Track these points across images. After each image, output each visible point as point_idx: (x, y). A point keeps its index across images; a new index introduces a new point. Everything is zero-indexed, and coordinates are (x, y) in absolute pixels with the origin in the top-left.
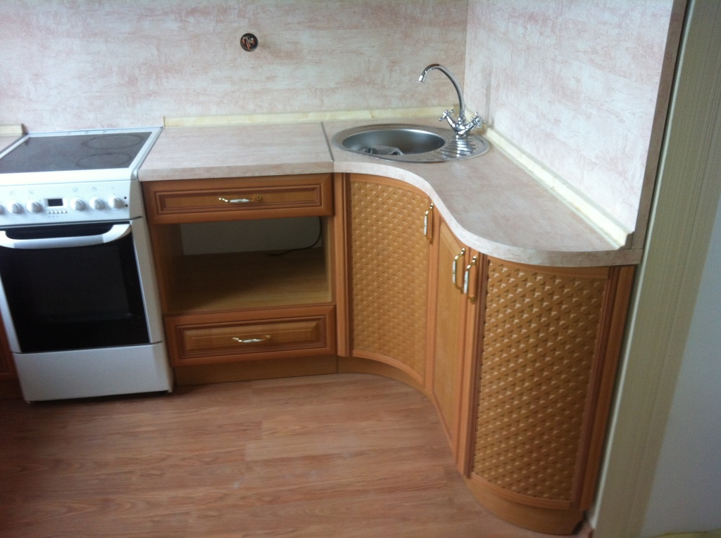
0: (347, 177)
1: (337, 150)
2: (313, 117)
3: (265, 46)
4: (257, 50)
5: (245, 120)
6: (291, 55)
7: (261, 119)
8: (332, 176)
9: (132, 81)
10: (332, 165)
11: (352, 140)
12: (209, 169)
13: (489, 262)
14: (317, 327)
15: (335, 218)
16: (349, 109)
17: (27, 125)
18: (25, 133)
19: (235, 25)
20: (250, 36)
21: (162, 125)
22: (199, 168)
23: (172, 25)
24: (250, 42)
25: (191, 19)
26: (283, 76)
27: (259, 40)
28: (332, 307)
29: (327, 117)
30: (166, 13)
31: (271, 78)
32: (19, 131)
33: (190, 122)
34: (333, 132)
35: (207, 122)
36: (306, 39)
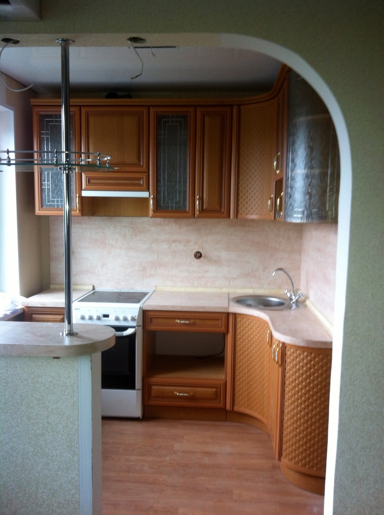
0: (235, 315)
1: (232, 304)
2: (225, 290)
3: (205, 257)
4: (201, 259)
5: (192, 290)
6: (217, 262)
7: (200, 290)
8: (228, 314)
9: (144, 269)
10: (228, 309)
11: (241, 301)
12: (173, 307)
13: (286, 347)
14: (216, 392)
15: (229, 335)
16: (242, 288)
17: (95, 285)
18: (94, 289)
19: (193, 248)
20: (198, 252)
21: (154, 289)
22: (169, 306)
23: (165, 246)
24: (198, 255)
25: (174, 245)
26: (212, 271)
27: (203, 255)
28: (224, 382)
29: (231, 291)
30: (163, 241)
31: (206, 271)
32: (91, 288)
33: (167, 289)
34: (232, 296)
35: (175, 289)
36: (224, 255)
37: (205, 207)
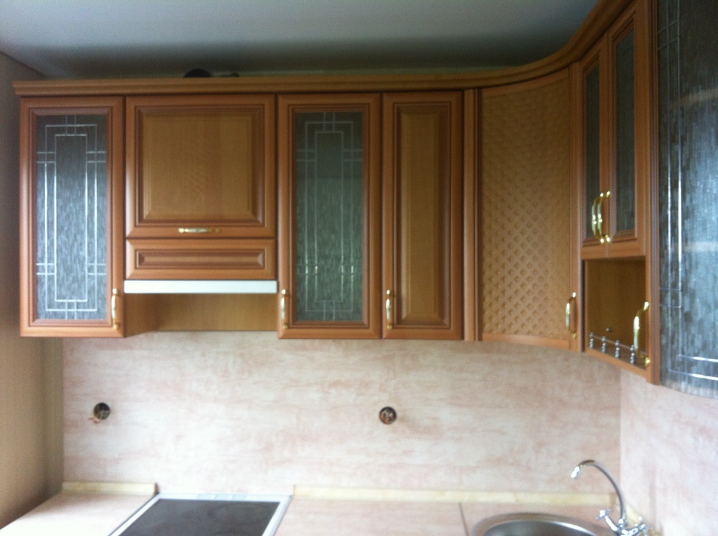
2: (450, 496)
3: (404, 420)
4: (396, 424)
5: (377, 495)
7: (394, 495)
9: (268, 448)
18: (157, 493)
19: (375, 398)
20: (390, 410)
21: (291, 493)
23: (314, 395)
24: (388, 415)
25: (333, 391)
26: (420, 451)
27: (399, 414)
29: (466, 497)
30: (309, 385)
31: (408, 453)
32: (152, 490)
33: (320, 493)
35: (339, 494)
37: (404, 315)
